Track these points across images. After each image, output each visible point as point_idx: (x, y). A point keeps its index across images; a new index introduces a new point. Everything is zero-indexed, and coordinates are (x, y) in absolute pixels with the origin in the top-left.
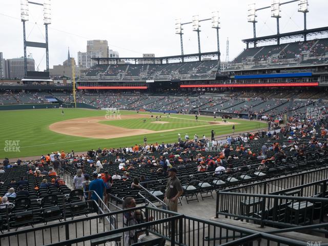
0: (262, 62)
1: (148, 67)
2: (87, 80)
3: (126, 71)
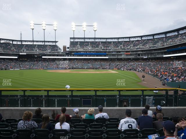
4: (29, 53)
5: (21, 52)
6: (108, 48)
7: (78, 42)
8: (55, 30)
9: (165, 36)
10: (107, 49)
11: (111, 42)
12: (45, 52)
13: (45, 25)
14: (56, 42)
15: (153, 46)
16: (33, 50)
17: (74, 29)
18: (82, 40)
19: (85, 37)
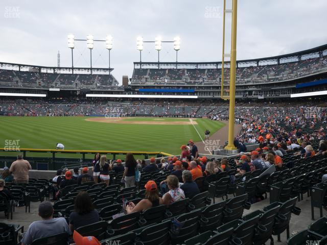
0: (159, 81)
4: (64, 88)
5: (52, 87)
6: (198, 81)
7: (147, 69)
8: (110, 49)
9: (297, 60)
10: (195, 83)
11: (205, 69)
12: (90, 87)
13: (92, 42)
14: (110, 70)
15: (274, 77)
16: (71, 84)
17: (140, 48)
18: (155, 67)
19: (160, 62)
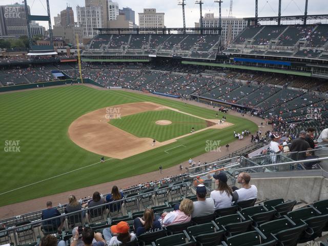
0: (261, 47)
1: (150, 37)
2: (90, 53)
3: (129, 43)
16: (172, 48)
